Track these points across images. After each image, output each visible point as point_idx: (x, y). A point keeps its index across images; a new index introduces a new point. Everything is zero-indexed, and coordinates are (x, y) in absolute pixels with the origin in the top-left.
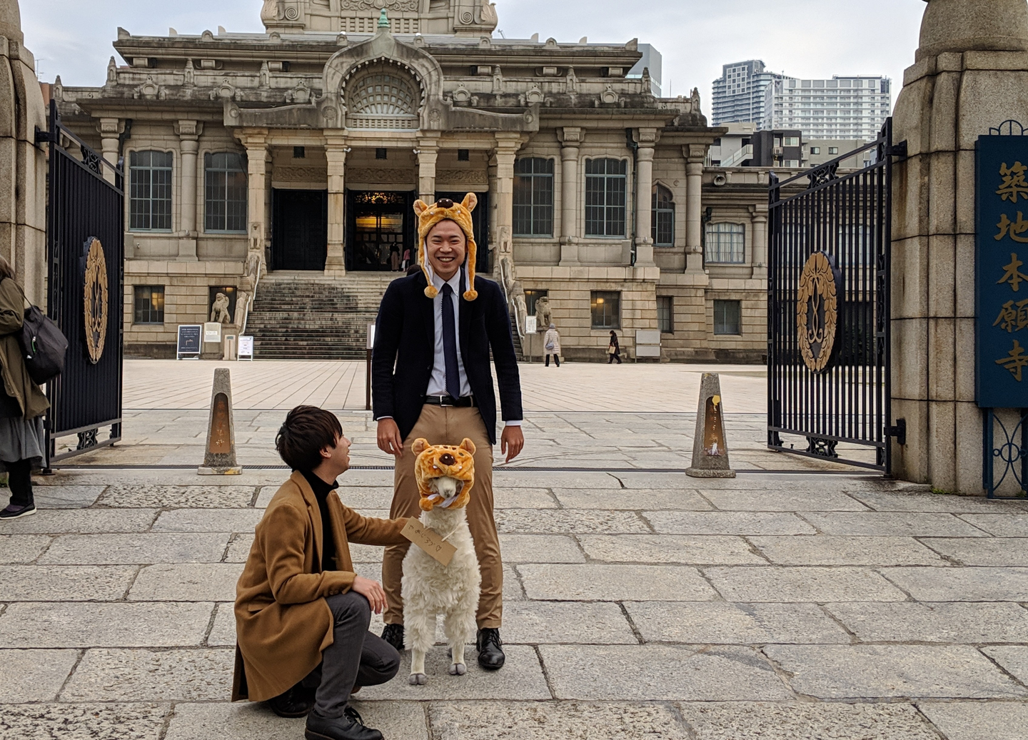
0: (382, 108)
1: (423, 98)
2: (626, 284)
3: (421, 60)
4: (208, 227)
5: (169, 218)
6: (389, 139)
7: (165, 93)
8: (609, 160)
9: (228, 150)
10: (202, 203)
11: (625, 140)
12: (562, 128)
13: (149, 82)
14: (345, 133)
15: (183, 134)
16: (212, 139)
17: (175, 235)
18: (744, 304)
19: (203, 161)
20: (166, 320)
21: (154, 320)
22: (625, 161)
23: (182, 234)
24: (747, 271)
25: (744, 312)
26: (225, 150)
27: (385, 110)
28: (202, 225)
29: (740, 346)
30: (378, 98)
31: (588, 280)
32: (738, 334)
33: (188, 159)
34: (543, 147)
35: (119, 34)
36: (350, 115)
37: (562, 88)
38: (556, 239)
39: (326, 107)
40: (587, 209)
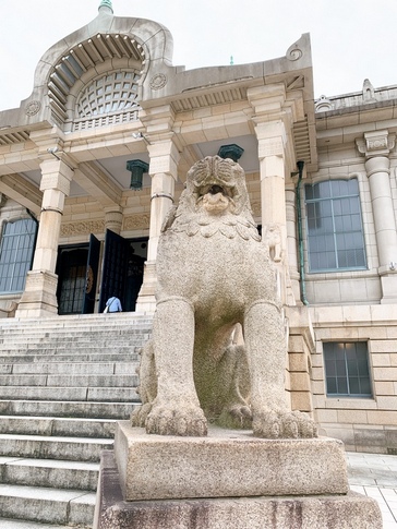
3: (143, 26)
12: (363, 137)
16: (11, 208)
34: (342, 165)
36: (72, 119)
37: (359, 100)
38: (372, 271)
39: (30, 103)
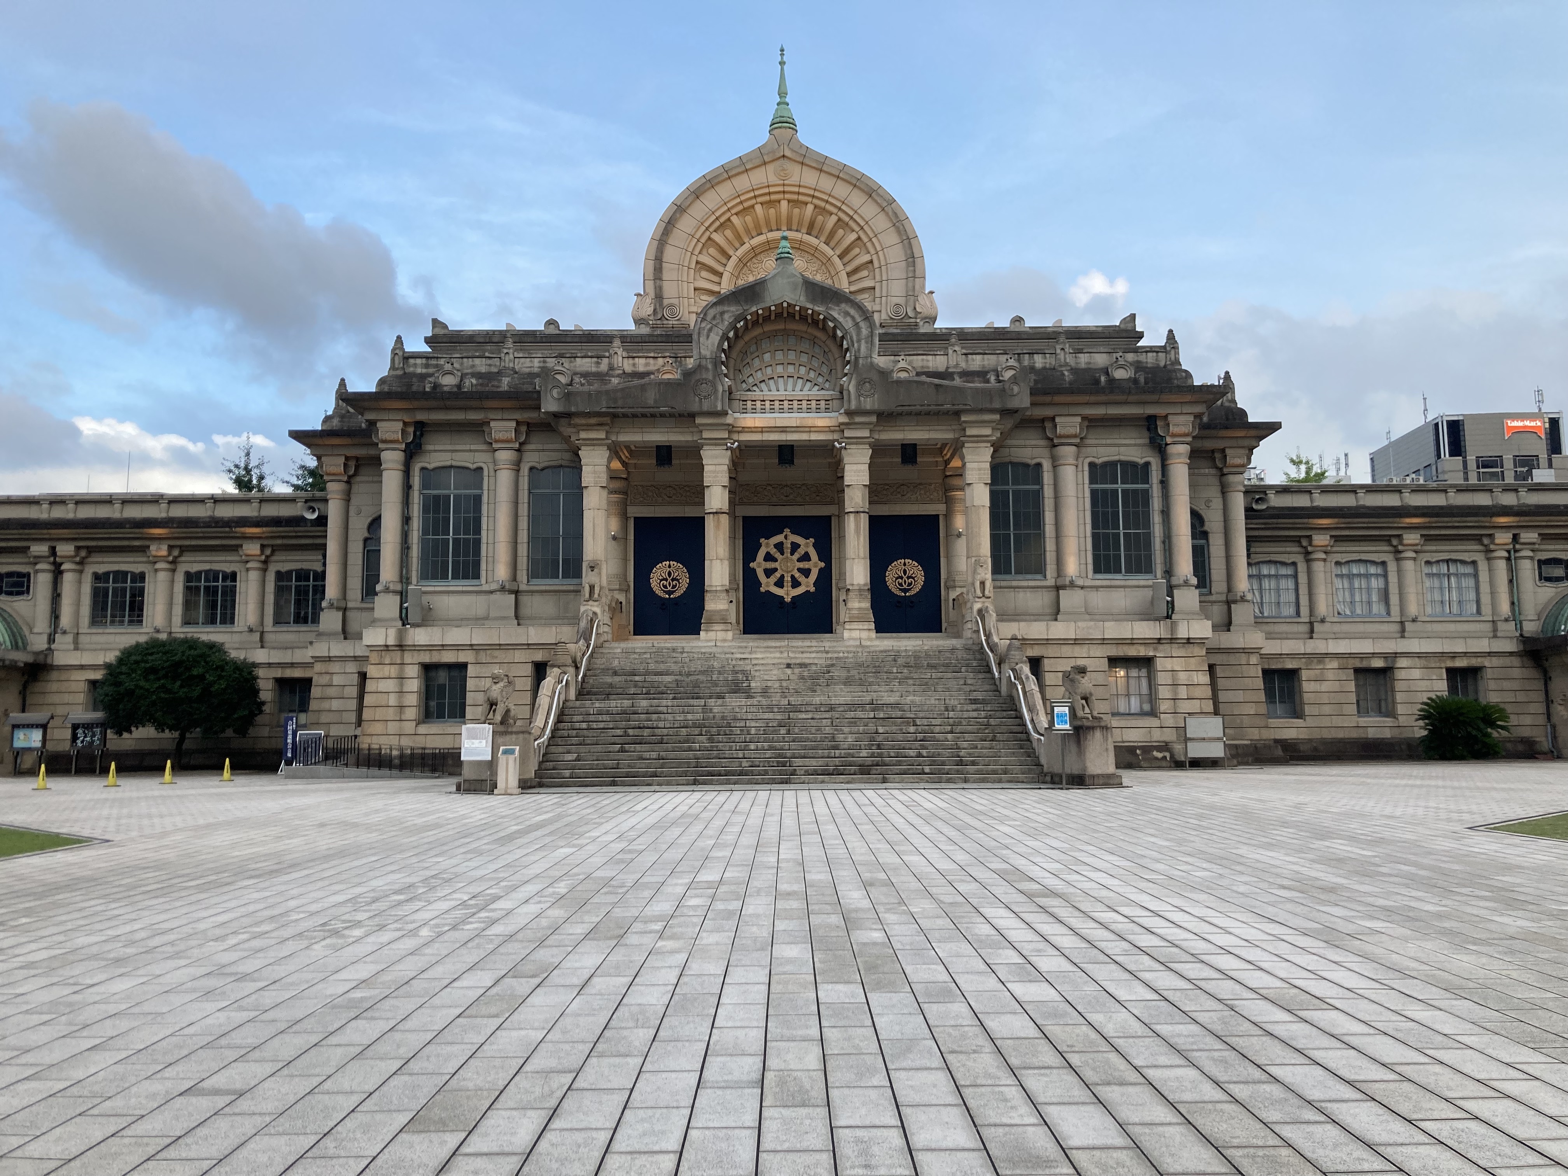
0: (786, 384)
1: (848, 362)
2: (1161, 647)
3: (843, 305)
4: (534, 574)
5: (477, 564)
6: (797, 429)
7: (470, 383)
8: (1125, 464)
9: (564, 463)
10: (525, 540)
11: (1146, 434)
12: (1053, 419)
13: (448, 367)
14: (729, 420)
15: (497, 441)
16: (540, 447)
17: (485, 587)
18: (1304, 675)
19: (526, 479)
20: (468, 716)
21: (452, 715)
22: (1147, 464)
23: (494, 586)
24: (1305, 628)
25: (1307, 686)
26: (560, 462)
27: (790, 387)
28: (525, 572)
29: (1303, 735)
30: (780, 369)
31: (1103, 641)
32: (1298, 718)
33: (505, 477)
34: (1025, 446)
35: (433, 327)
36: (737, 395)
37: (1050, 361)
38: (1050, 581)
39: (698, 380)
40: (1095, 537)
